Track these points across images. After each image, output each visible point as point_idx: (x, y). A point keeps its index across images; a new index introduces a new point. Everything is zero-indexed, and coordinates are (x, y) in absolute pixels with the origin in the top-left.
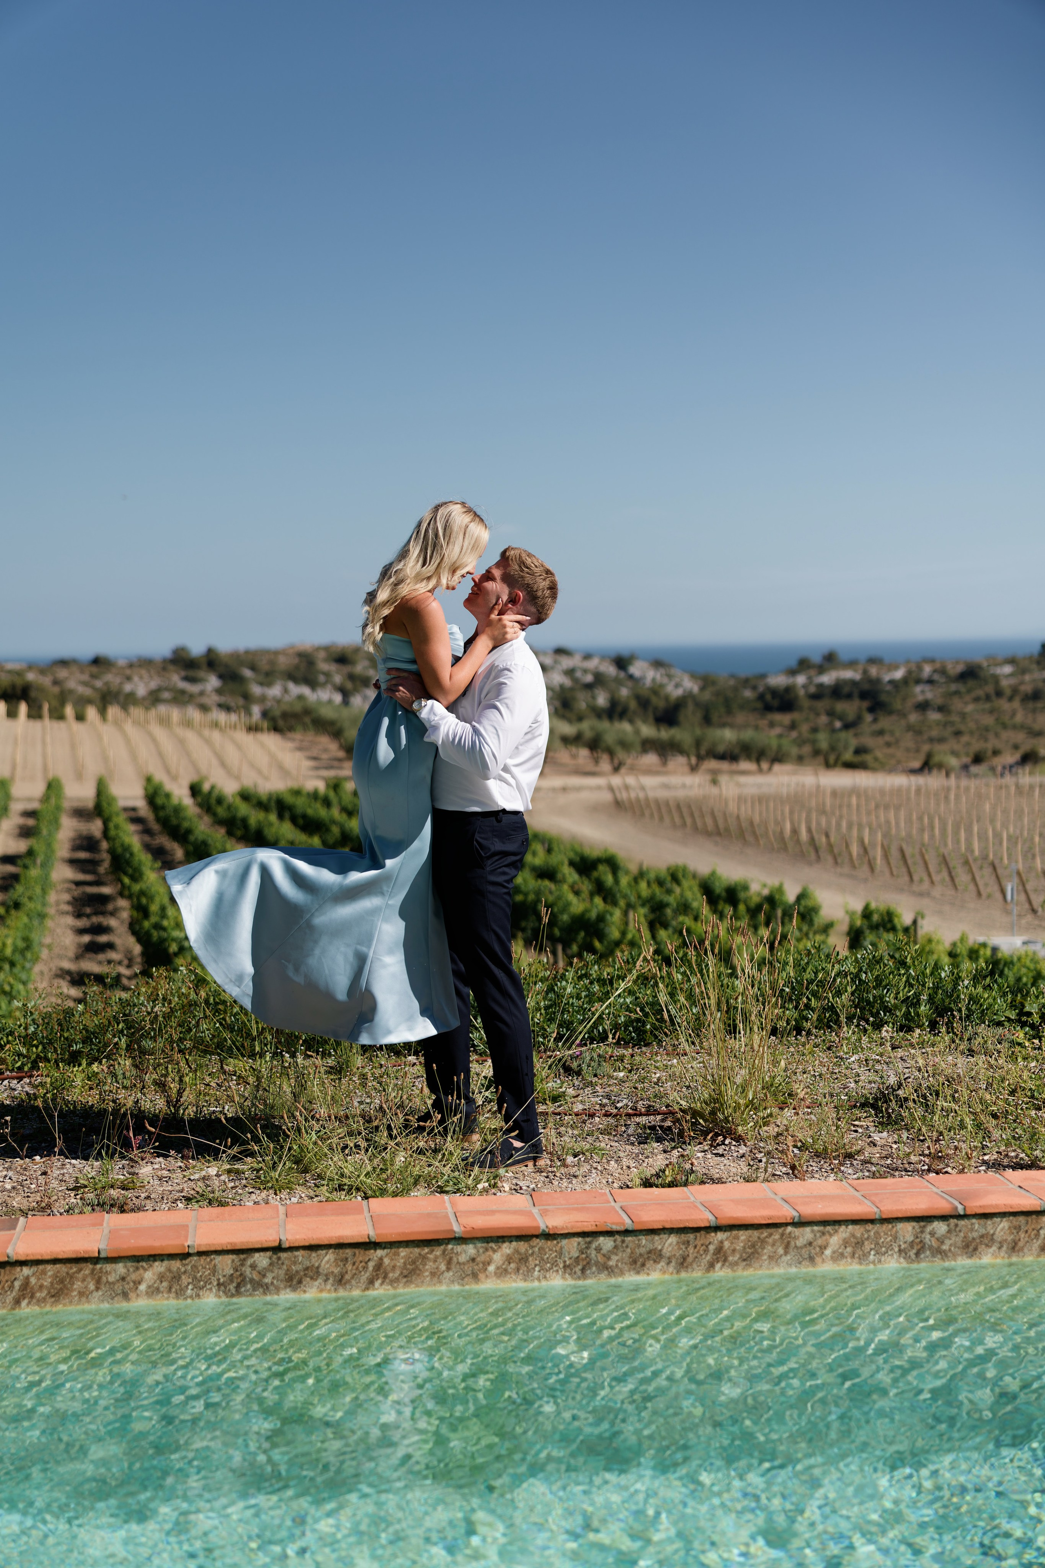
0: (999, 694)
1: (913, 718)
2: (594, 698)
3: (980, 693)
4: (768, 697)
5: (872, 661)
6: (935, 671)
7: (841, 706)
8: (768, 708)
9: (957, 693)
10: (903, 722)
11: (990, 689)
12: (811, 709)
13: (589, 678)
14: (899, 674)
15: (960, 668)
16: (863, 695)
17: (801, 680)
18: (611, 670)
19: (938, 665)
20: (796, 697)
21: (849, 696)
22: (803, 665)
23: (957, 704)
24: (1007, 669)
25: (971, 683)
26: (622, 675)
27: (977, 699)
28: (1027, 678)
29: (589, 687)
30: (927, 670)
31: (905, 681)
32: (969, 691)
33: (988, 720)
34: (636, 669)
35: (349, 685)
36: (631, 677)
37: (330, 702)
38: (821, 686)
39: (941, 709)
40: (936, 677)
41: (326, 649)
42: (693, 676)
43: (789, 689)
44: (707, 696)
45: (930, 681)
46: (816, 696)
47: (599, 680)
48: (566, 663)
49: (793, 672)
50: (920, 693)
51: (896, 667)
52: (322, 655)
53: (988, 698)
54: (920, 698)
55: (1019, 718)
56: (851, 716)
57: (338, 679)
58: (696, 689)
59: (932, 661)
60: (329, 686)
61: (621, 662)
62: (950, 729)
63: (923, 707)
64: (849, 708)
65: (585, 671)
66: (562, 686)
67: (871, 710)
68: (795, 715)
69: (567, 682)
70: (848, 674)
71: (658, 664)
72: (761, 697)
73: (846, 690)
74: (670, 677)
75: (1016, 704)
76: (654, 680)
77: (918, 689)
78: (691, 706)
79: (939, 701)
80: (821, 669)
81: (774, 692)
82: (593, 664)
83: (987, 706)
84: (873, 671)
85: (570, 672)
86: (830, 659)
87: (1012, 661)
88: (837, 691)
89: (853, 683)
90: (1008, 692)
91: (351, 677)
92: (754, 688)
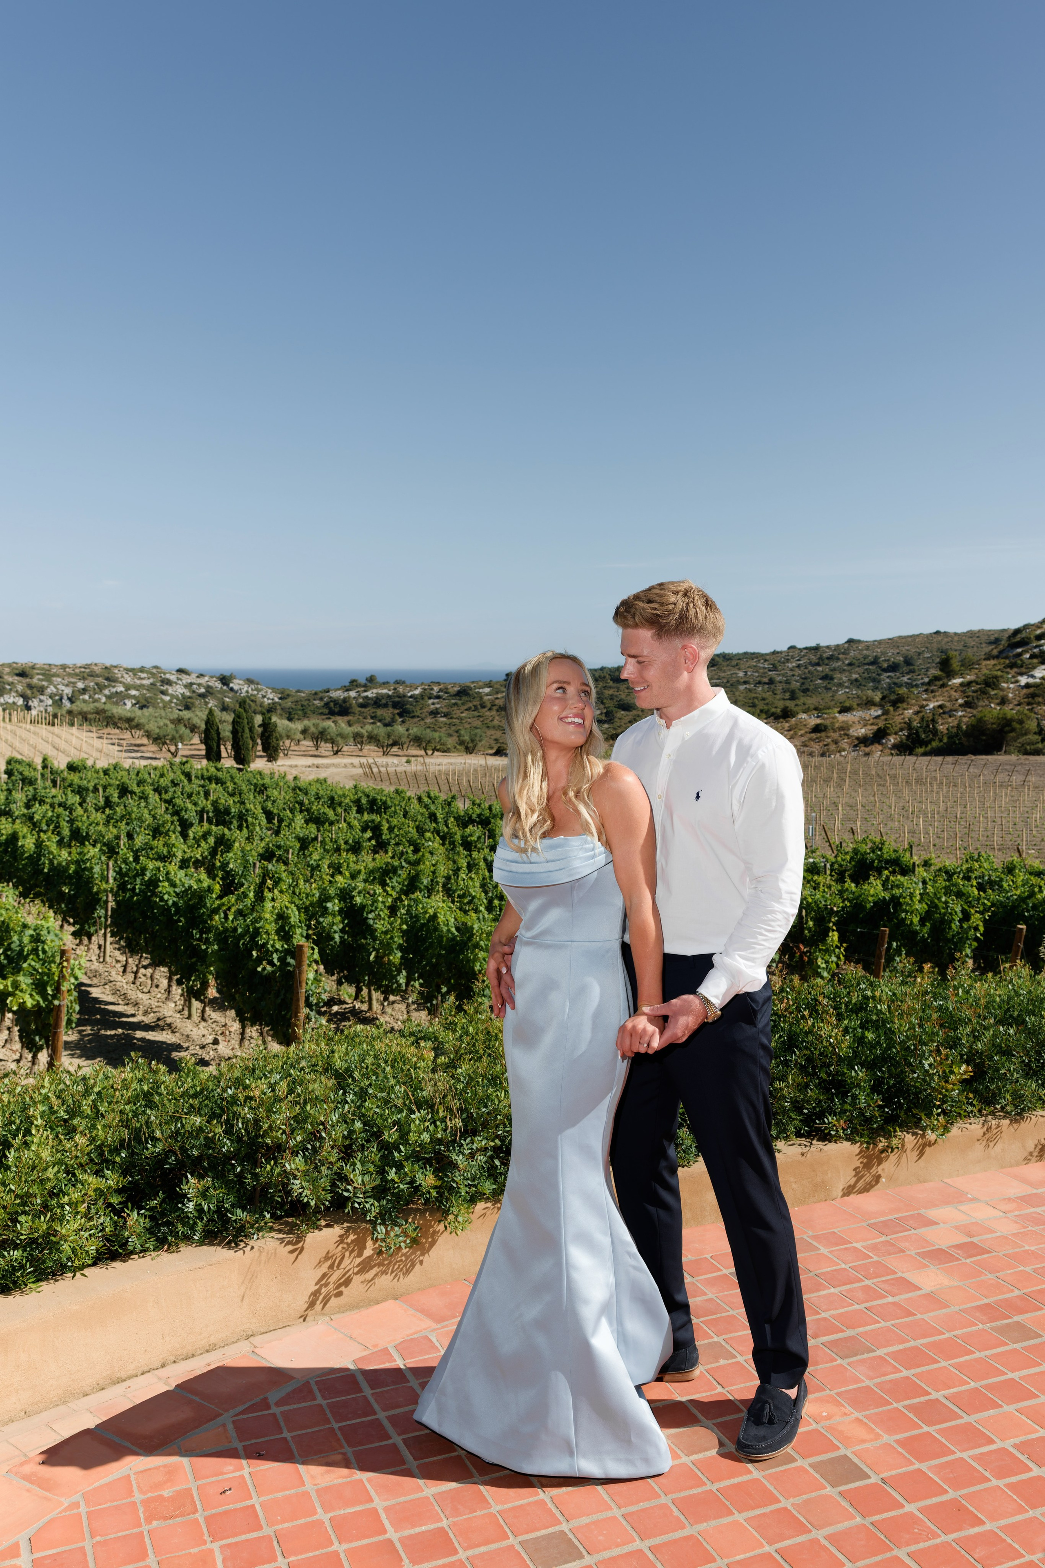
0: (483, 707)
1: (429, 720)
2: (206, 703)
3: (471, 705)
4: (332, 704)
5: (397, 682)
6: (441, 690)
7: (380, 712)
8: (332, 713)
9: (455, 704)
10: (422, 723)
11: (476, 703)
12: (361, 713)
13: (203, 690)
14: (417, 692)
15: (457, 689)
16: (395, 705)
17: (353, 694)
18: (218, 685)
19: (441, 686)
20: (351, 707)
21: (385, 706)
22: (353, 684)
23: (456, 712)
24: (487, 690)
25: (465, 698)
26: (225, 688)
27: (468, 709)
28: (499, 696)
29: (202, 696)
30: (436, 689)
31: (422, 696)
32: (463, 704)
33: (477, 723)
34: (235, 685)
35: (29, 692)
36: (232, 689)
37: (14, 703)
38: (367, 697)
39: (445, 716)
40: (441, 694)
41: (9, 665)
42: (274, 690)
43: (345, 700)
44: (288, 703)
45: (438, 697)
46: (362, 706)
47: (209, 691)
48: (186, 679)
49: (347, 690)
50: (432, 704)
51: (416, 688)
52: (7, 670)
53: (476, 709)
54: (432, 706)
55: (496, 722)
56: (388, 720)
57: (20, 688)
58: (277, 700)
59: (439, 683)
60: (13, 694)
61: (225, 680)
62: (453, 728)
63: (434, 713)
64: (386, 713)
65: (199, 685)
66: (183, 695)
67: (400, 715)
68: (350, 718)
69: (188, 693)
70: (385, 691)
71: (250, 681)
72: (327, 705)
73: (384, 701)
74: (258, 690)
75: (494, 713)
76: (247, 692)
77: (431, 701)
78: (279, 711)
79: (445, 710)
80: (366, 688)
81: (335, 702)
82: (202, 681)
83: (476, 713)
84: (401, 689)
85: (189, 686)
86: (371, 680)
87: (489, 685)
88: (377, 702)
89: (389, 696)
90: (489, 705)
91: (30, 687)
92: (321, 699)
